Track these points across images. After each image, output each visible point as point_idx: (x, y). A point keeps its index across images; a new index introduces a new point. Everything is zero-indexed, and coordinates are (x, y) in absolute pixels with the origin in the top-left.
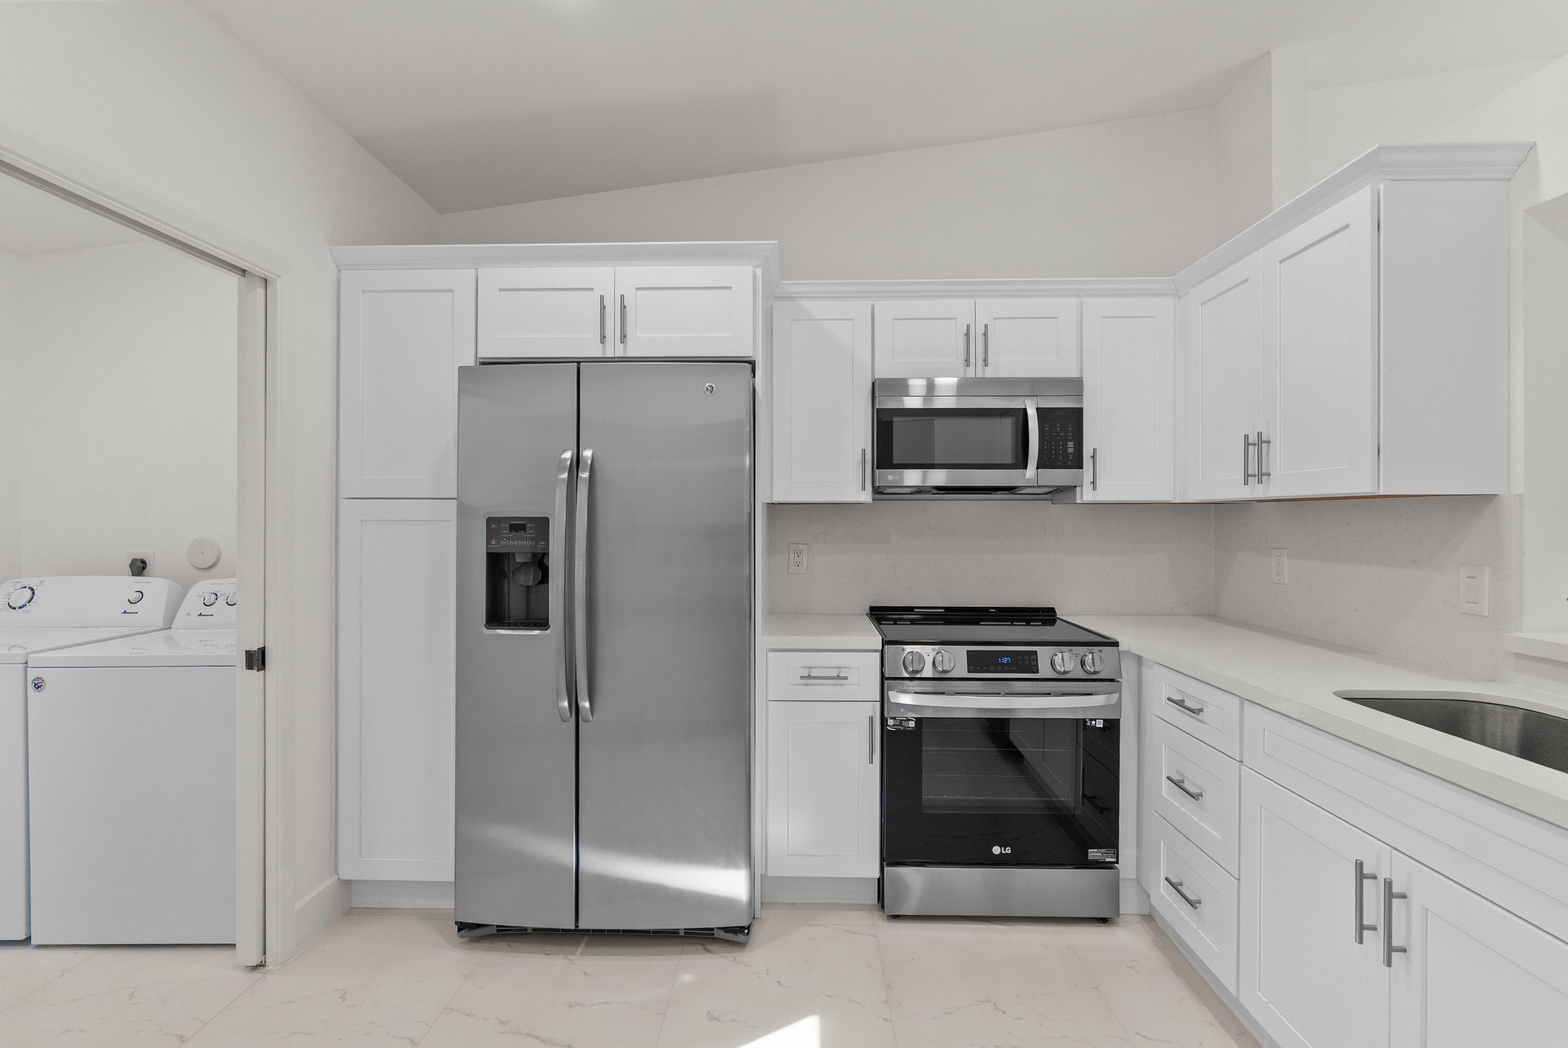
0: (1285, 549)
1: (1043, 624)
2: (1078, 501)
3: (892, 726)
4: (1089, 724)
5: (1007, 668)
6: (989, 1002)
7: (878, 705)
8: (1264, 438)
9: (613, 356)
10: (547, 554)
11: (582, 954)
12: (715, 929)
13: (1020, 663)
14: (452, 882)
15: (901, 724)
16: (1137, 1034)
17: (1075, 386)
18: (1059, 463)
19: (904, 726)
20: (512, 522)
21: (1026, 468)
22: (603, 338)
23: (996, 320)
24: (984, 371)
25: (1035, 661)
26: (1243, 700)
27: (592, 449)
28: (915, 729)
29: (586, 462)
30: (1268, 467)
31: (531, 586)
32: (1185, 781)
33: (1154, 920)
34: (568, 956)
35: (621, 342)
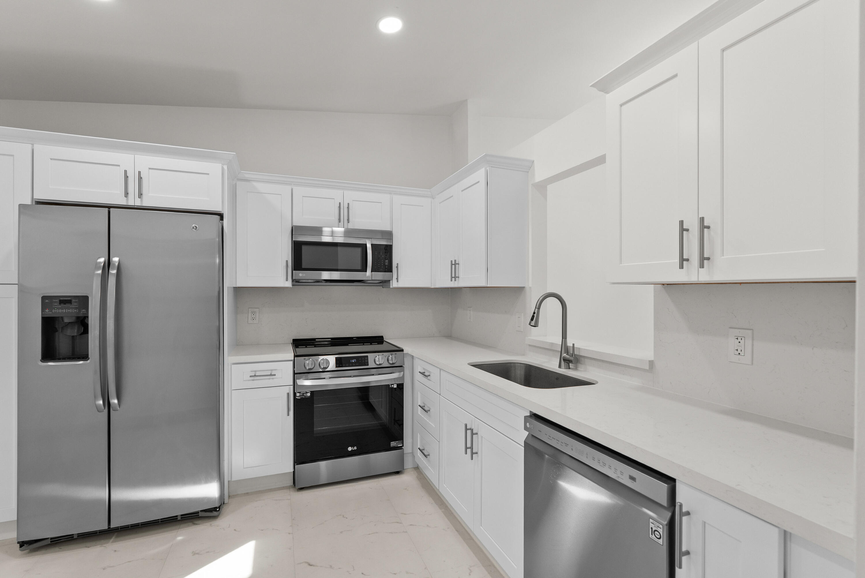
0: (471, 307)
1: (378, 344)
2: (391, 287)
3: (299, 396)
4: (390, 387)
5: (354, 364)
6: (341, 515)
7: (292, 387)
8: (457, 262)
9: (134, 205)
10: (88, 317)
11: (113, 542)
12: (200, 512)
13: (360, 361)
14: (15, 520)
15: (303, 395)
16: (402, 514)
17: (389, 235)
18: (381, 270)
19: (305, 396)
20: (61, 299)
21: (366, 272)
22: (126, 194)
23: (353, 201)
24: (348, 225)
25: (367, 360)
26: (440, 369)
27: (119, 257)
28: (310, 397)
29: (114, 264)
30: (458, 275)
31: (76, 336)
32: (425, 406)
33: (419, 469)
34: (103, 545)
35: (139, 198)
